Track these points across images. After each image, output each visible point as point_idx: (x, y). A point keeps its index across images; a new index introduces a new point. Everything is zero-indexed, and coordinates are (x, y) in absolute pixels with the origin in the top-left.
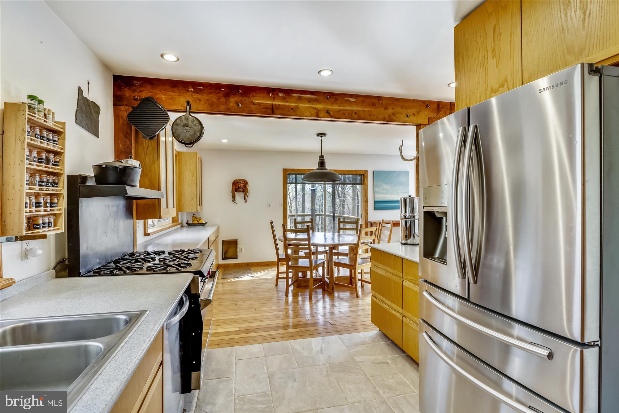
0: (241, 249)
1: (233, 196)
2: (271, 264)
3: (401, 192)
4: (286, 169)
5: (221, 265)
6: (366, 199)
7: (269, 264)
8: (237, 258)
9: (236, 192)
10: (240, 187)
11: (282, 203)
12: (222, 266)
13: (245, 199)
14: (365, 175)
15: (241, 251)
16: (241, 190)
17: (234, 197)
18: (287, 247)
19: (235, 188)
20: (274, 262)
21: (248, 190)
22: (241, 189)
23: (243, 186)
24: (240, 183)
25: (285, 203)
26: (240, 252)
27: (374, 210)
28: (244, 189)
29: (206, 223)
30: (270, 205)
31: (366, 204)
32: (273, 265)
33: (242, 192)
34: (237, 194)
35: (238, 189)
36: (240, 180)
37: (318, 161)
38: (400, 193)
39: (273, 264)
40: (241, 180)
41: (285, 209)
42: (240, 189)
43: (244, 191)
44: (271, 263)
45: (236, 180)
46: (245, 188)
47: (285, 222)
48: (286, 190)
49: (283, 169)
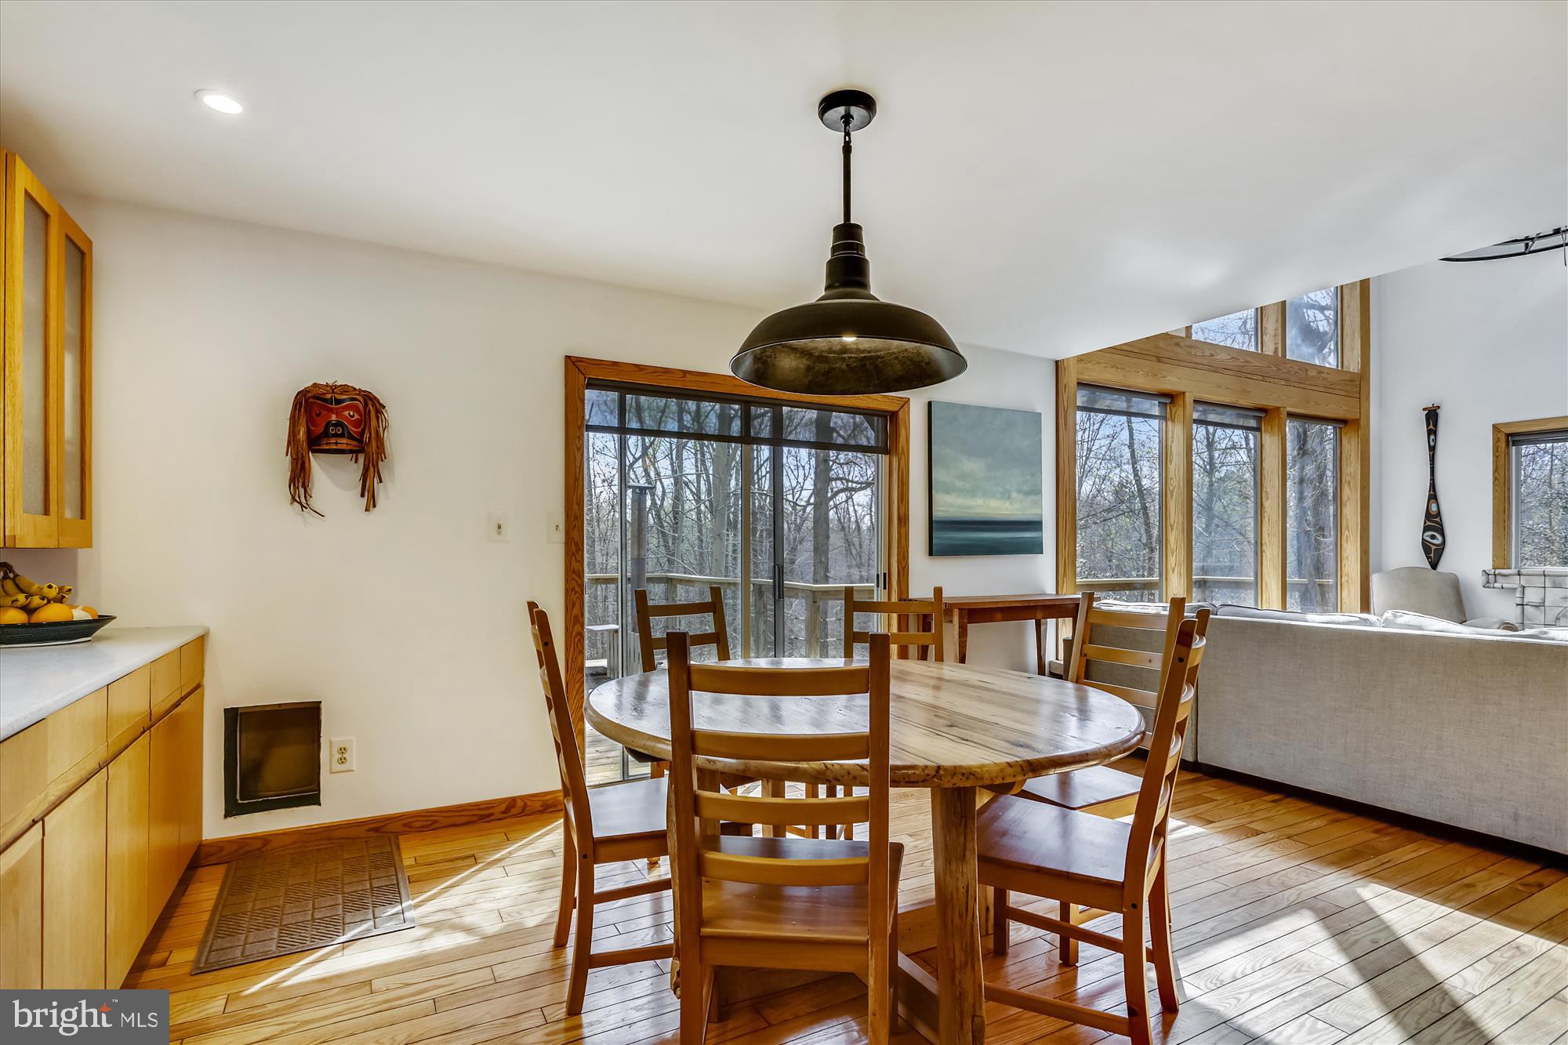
0: (343, 750)
1: (293, 471)
2: (503, 813)
3: (1019, 492)
4: (581, 360)
5: (219, 846)
6: (902, 514)
7: (491, 815)
8: (315, 800)
9: (314, 451)
10: (338, 424)
11: (560, 518)
12: (221, 849)
13: (369, 494)
14: (900, 413)
15: (342, 761)
16: (344, 441)
17: (300, 477)
18: (696, 799)
19: (309, 432)
20: (520, 804)
21: (387, 444)
22: (342, 436)
23: (357, 424)
24: (338, 402)
25: (576, 518)
26: (337, 767)
27: (931, 554)
28: (360, 441)
29: (103, 620)
30: (501, 522)
31: (903, 531)
32: (514, 816)
33: (351, 452)
34: (318, 466)
35: (326, 434)
36: (336, 387)
37: (829, 257)
38: (1014, 495)
39: (514, 811)
40: (345, 389)
41: (573, 548)
42: (336, 435)
43: (362, 451)
44: (503, 807)
45: (315, 385)
46: (366, 436)
47: (574, 605)
48: (578, 457)
49: (568, 357)
